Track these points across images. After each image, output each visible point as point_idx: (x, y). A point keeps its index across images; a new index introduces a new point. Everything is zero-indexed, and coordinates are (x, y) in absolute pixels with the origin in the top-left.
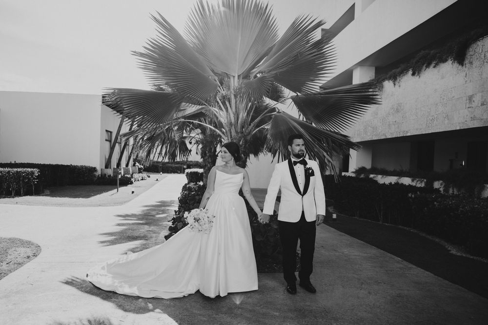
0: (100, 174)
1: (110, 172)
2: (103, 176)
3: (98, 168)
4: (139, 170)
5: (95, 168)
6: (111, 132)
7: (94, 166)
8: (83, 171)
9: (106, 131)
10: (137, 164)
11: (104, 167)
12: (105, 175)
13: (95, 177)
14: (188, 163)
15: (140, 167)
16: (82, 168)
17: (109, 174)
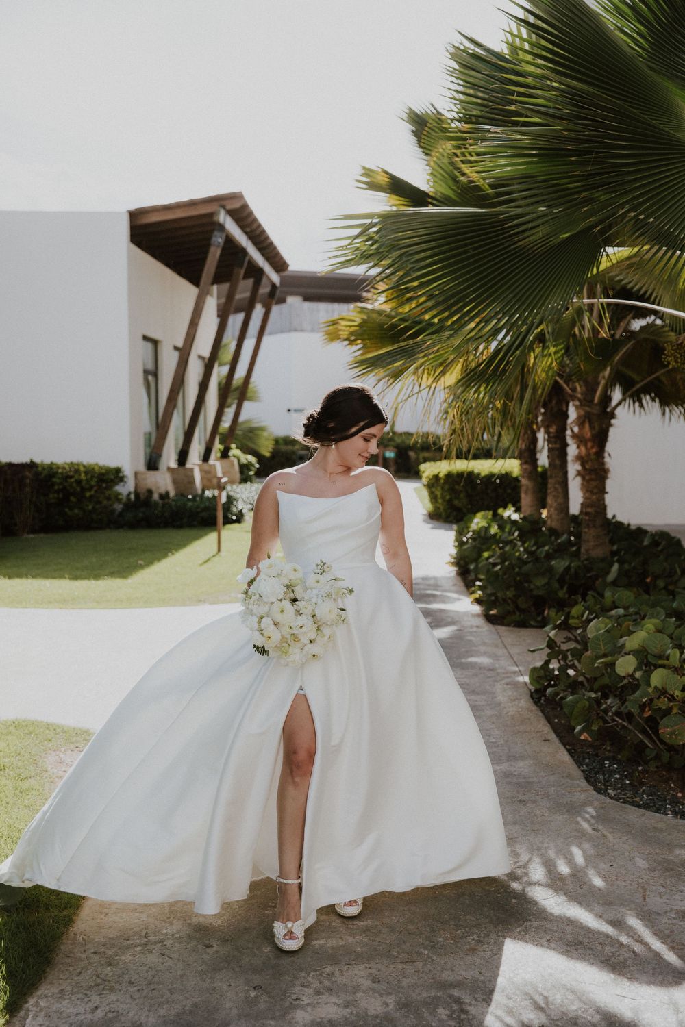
0: (132, 489)
1: (162, 482)
2: (142, 497)
3: (128, 471)
4: (242, 472)
5: (118, 470)
6: (155, 343)
7: (113, 464)
8: (79, 482)
9: (146, 338)
10: (235, 451)
11: (141, 467)
12: (150, 492)
13: (119, 501)
14: (398, 440)
15: (243, 461)
16: (77, 471)
17: (163, 491)
